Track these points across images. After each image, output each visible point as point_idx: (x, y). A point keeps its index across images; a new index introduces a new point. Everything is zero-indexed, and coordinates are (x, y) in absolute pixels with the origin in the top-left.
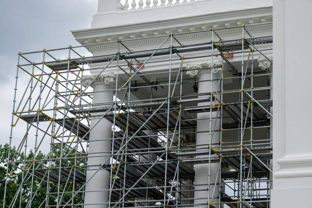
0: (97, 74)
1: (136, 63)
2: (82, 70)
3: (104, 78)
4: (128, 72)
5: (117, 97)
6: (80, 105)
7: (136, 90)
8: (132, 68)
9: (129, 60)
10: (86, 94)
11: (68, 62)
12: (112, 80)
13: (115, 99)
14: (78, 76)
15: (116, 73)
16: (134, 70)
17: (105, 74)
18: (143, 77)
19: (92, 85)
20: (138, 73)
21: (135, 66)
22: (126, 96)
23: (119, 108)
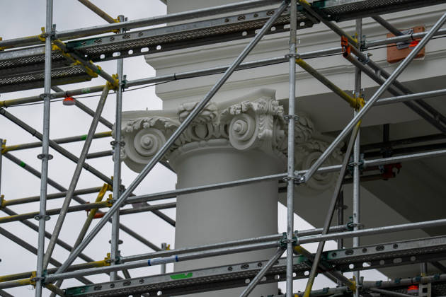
0: (192, 102)
1: (385, 37)
2: (118, 85)
3: (228, 118)
4: (346, 83)
5: (297, 209)
6: (115, 261)
7: (388, 171)
8: (362, 66)
9: (348, 26)
10: (141, 205)
11: (47, 50)
12: (265, 128)
13: (287, 220)
14: (97, 116)
15: (285, 92)
16: (376, 73)
17: (230, 98)
18: (421, 106)
19: (171, 158)
20: (396, 87)
21: (378, 56)
22: (341, 203)
23: (306, 265)
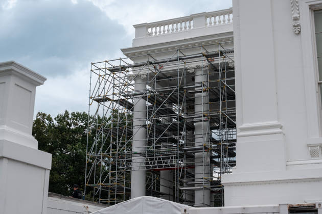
0: (137, 73)
1: (158, 66)
2: (128, 71)
3: (141, 75)
4: (154, 71)
5: (149, 85)
6: (128, 92)
7: (159, 81)
8: (156, 69)
9: (155, 65)
10: (131, 85)
11: (120, 67)
12: (145, 76)
13: (148, 87)
14: (126, 75)
15: (147, 72)
16: (158, 70)
17: (141, 73)
18: (163, 74)
19: (134, 80)
20: (160, 72)
21: (158, 68)
22: (154, 85)
23: (150, 92)
